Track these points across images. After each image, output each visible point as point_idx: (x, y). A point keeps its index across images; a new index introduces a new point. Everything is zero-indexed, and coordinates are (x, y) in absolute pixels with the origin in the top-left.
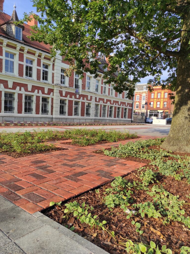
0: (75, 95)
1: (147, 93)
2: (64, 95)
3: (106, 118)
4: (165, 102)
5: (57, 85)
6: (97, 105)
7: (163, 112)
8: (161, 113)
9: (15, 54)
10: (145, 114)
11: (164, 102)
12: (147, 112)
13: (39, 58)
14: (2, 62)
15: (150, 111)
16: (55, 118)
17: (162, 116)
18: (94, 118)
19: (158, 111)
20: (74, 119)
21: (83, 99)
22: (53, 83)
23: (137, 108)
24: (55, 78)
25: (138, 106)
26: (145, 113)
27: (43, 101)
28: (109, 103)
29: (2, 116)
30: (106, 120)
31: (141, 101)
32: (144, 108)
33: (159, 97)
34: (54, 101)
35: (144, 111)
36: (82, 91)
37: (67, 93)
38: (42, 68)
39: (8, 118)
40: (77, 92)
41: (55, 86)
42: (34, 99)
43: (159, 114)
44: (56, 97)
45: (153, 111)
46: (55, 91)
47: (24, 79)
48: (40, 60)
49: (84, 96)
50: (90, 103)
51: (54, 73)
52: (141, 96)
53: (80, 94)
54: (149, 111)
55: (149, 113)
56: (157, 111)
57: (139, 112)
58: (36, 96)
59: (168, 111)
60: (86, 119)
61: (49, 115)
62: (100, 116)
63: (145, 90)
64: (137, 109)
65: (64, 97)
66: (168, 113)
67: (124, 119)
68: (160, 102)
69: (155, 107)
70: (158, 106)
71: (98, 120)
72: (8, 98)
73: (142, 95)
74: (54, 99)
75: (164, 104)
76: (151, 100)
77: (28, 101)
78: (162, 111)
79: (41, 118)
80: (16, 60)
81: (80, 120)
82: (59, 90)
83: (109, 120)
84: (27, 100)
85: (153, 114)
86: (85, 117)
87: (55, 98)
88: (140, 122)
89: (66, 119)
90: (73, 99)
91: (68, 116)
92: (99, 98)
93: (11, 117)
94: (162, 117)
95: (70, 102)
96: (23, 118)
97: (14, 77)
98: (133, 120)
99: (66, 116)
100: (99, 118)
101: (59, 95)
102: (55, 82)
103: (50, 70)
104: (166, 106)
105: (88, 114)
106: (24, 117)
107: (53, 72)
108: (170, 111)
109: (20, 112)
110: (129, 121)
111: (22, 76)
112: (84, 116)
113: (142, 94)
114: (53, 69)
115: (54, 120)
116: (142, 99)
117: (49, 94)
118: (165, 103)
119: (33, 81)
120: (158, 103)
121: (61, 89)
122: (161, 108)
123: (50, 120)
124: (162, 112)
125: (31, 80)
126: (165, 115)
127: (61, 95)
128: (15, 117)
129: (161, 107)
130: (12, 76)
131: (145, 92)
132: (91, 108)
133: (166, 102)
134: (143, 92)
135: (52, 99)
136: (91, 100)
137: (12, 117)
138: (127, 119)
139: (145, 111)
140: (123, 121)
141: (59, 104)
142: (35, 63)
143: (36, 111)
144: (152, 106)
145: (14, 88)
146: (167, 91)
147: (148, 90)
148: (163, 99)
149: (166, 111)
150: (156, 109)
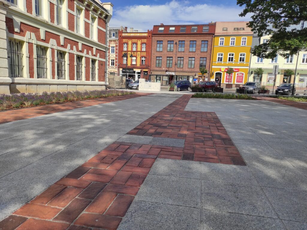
1: (117, 42)
4: (142, 57)
7: (141, 71)
15: (123, 69)
17: (139, 77)
19: (134, 70)
33: (134, 49)
43: (136, 74)
63: (113, 38)
68: (137, 58)
70: (134, 63)
73: (109, 45)
85: (128, 74)
108: (150, 70)
116: (110, 52)
120: (134, 58)
129: (138, 65)
131: (114, 41)
133: (144, 57)
139: (116, 70)
144: (125, 62)
146: (145, 41)
147: (118, 38)
148: (140, 53)
149: (144, 70)
150: (131, 68)
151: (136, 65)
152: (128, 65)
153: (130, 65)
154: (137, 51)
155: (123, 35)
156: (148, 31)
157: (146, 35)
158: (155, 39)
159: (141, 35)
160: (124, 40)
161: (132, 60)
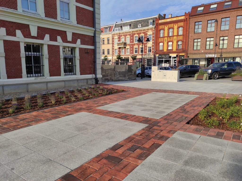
1: (154, 30)
4: (179, 41)
7: (177, 56)
8: (175, 58)
10: (152, 61)
11: (177, 42)
12: (155, 58)
15: (159, 55)
17: (175, 61)
25: (143, 49)
26: (152, 59)
32: (150, 52)
33: (171, 34)
35: (151, 56)
43: (172, 59)
45: (163, 56)
54: (157, 55)
55: (157, 59)
56: (169, 55)
57: (144, 59)
59: (183, 54)
63: (151, 26)
66: (184, 57)
68: (173, 42)
70: (170, 48)
75: (178, 44)
76: (160, 40)
78: (175, 55)
85: (164, 59)
94: (175, 63)
104: (181, 47)
108: (187, 54)
113: (147, 32)
118: (180, 43)
120: (170, 43)
122: (173, 50)
126: (180, 60)
129: (174, 50)
131: (151, 29)
133: (181, 41)
134: (148, 30)
139: (153, 56)
144: (161, 48)
146: (182, 24)
147: (155, 26)
148: (176, 37)
149: (180, 54)
150: (167, 53)
151: (172, 49)
152: (164, 51)
153: (166, 51)
154: (173, 36)
155: (160, 21)
156: (186, 13)
157: (183, 18)
158: (193, 20)
159: (177, 19)
160: (161, 27)
161: (168, 46)
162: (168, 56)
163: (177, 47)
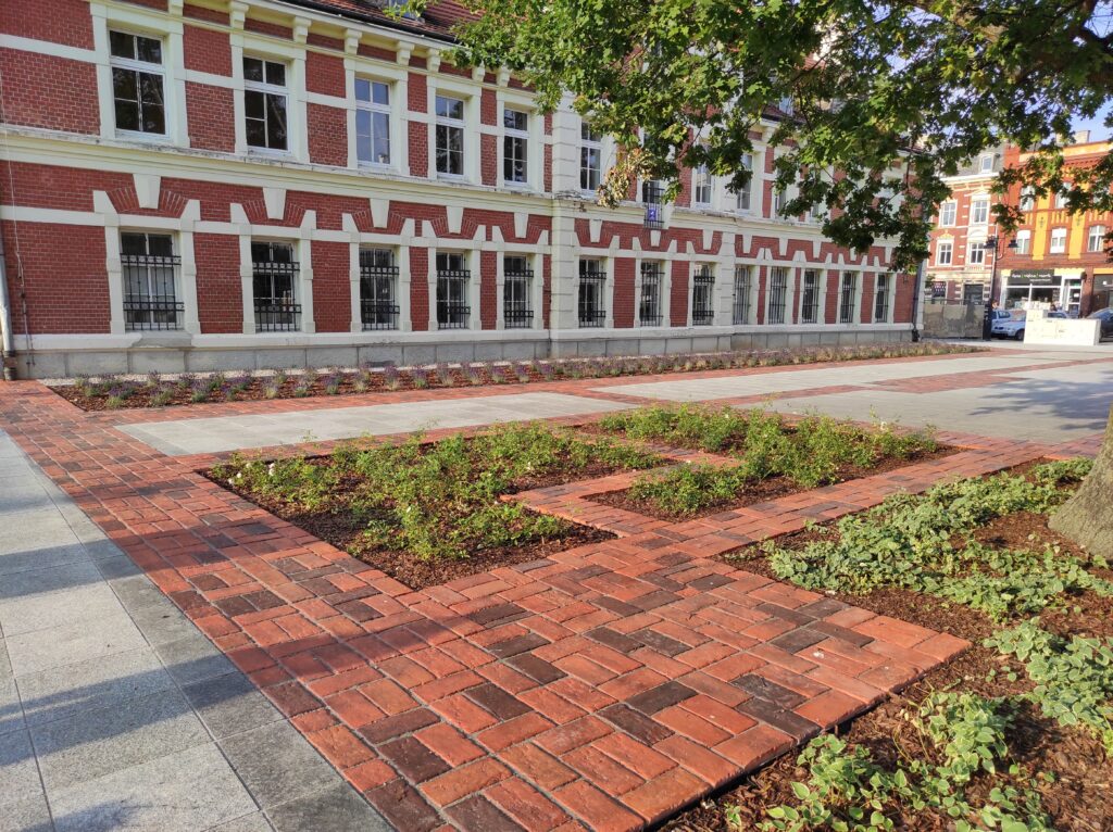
0: (643, 232)
2: (595, 236)
3: (788, 326)
5: (563, 196)
6: (743, 272)
7: (1084, 276)
8: (1074, 282)
9: (393, 82)
10: (985, 292)
11: (1087, 229)
12: (996, 281)
13: (490, 86)
14: (346, 122)
15: (1013, 272)
16: (561, 342)
17: (1076, 295)
18: (731, 329)
19: (1058, 272)
20: (639, 340)
21: (682, 249)
22: (548, 187)
23: (945, 265)
24: (556, 168)
25: (952, 251)
26: (988, 286)
27: (507, 270)
28: (800, 255)
29: (353, 346)
30: (789, 334)
31: (967, 229)
32: (980, 260)
34: (556, 269)
35: (980, 273)
36: (675, 213)
37: (609, 229)
38: (500, 131)
39: (378, 350)
40: (652, 221)
41: (556, 204)
42: (474, 265)
43: (1062, 287)
44: (562, 252)
45: (1029, 276)
46: (556, 224)
47: (434, 187)
48: (494, 93)
49: (682, 236)
50: (712, 264)
51: (550, 146)
52: (968, 201)
53: (666, 226)
54: (1005, 274)
55: (1004, 286)
56: (1052, 272)
57: (953, 284)
58: (479, 253)
59: (1109, 271)
60: (692, 338)
61: (536, 330)
62: (761, 322)
63: (986, 174)
64: (946, 269)
65: (595, 245)
66: (1110, 282)
67: (874, 325)
68: (1070, 230)
69: (1038, 255)
70: (1057, 249)
71: (749, 339)
72: (373, 270)
73: (970, 198)
74: (553, 259)
75: (1091, 235)
77: (450, 276)
78: (1076, 273)
79: (503, 343)
80: (398, 109)
81: (669, 341)
82: (576, 219)
83: (801, 334)
84: (447, 273)
85: (1031, 287)
86: (691, 328)
87: (556, 253)
88: (957, 335)
89: (608, 341)
90: (637, 253)
91: (615, 327)
92: (755, 239)
93: (388, 348)
94: (1077, 300)
95: (623, 266)
96: (432, 349)
97: (392, 181)
98: (920, 327)
99: (608, 330)
100: (753, 327)
101: (573, 238)
102: (557, 186)
103: (534, 134)
104: (1099, 246)
105: (702, 315)
106: (435, 345)
107: (549, 140)
109: (419, 323)
110: (901, 332)
111: (425, 174)
112: (685, 325)
113: (970, 191)
114: (548, 130)
115: (556, 349)
116: (972, 221)
117: (532, 237)
118: (1097, 232)
119: (465, 188)
120: (1059, 233)
121: (584, 211)
122: (1070, 257)
123: (539, 350)
124: (1078, 277)
125: (458, 187)
126: (1096, 290)
127: (585, 239)
128: (403, 346)
129: (1075, 253)
130: (383, 178)
131: (987, 183)
132: (716, 286)
135: (547, 259)
136: (714, 250)
137: (391, 345)
138: (890, 325)
139: (989, 276)
140: (872, 336)
141: (576, 280)
142: (473, 111)
143: (481, 316)
144: (1021, 249)
145: (394, 227)
149: (1098, 271)
150: (1045, 265)
151: (1066, 254)
152: (1034, 258)
153: (1041, 258)
155: (1024, 158)
161: (1049, 239)
162: (1049, 275)
163: (1084, 248)
